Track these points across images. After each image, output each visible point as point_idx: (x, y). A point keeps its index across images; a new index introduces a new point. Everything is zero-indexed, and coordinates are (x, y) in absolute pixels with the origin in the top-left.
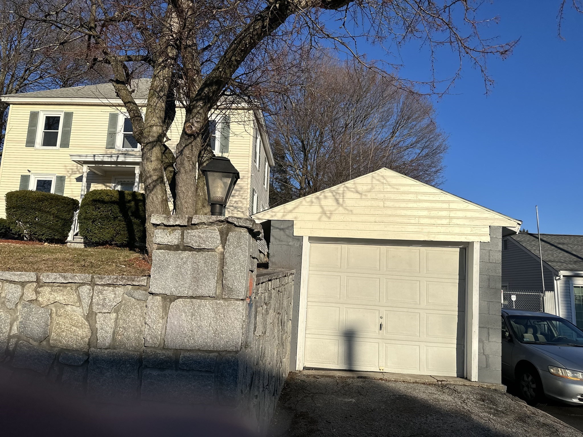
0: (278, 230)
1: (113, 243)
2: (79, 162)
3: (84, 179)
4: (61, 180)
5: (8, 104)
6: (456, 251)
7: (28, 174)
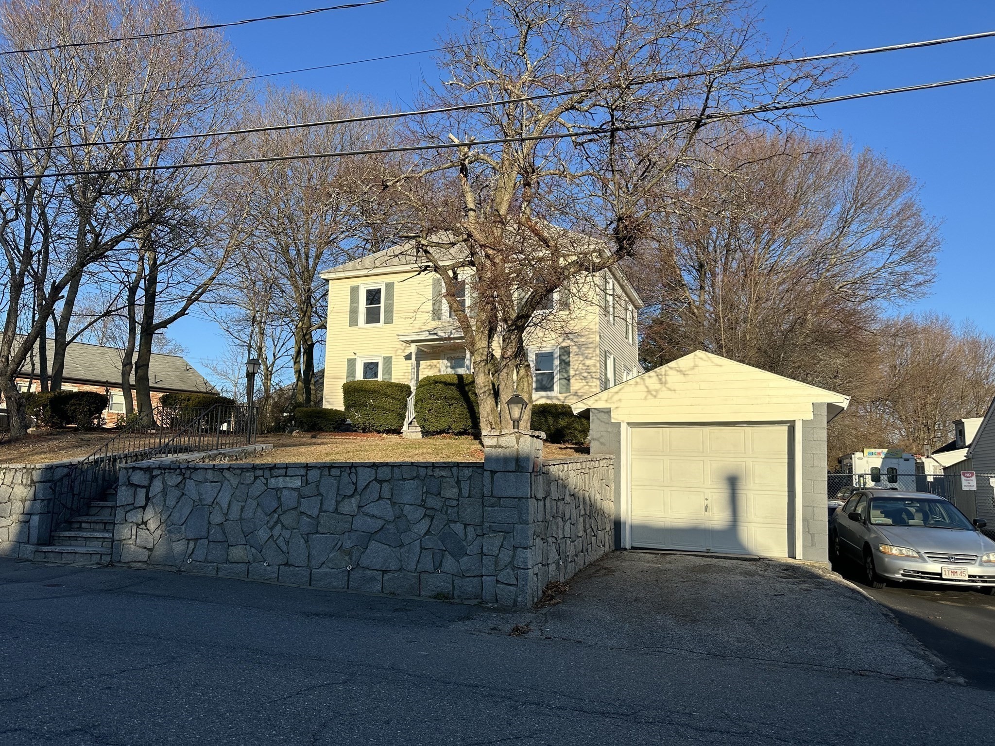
0: (603, 414)
1: (450, 431)
2: (406, 342)
3: (413, 357)
4: (388, 360)
5: (327, 281)
6: (785, 429)
7: (354, 357)
